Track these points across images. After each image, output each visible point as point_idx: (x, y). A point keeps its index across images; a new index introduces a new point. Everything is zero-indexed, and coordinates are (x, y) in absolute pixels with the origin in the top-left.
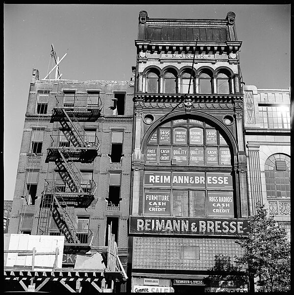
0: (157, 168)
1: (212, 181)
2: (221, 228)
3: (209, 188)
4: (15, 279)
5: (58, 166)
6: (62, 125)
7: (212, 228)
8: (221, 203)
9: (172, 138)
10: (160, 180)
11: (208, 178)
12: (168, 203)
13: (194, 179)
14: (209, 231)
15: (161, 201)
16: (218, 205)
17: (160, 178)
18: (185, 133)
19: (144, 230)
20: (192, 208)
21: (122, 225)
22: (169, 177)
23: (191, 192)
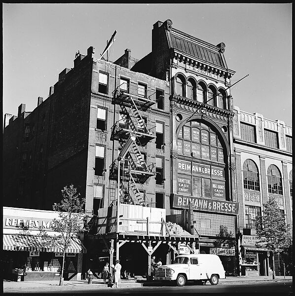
0: (183, 158)
1: (214, 173)
2: (224, 208)
3: (212, 178)
4: (138, 242)
5: (121, 145)
6: (122, 109)
7: (219, 207)
8: (219, 189)
9: (191, 135)
10: (184, 167)
11: (212, 170)
12: (191, 186)
13: (204, 170)
14: (217, 209)
15: (186, 184)
16: (218, 191)
17: (184, 166)
18: (198, 133)
19: (182, 205)
20: (203, 192)
21: (167, 200)
22: (190, 166)
23: (203, 179)
